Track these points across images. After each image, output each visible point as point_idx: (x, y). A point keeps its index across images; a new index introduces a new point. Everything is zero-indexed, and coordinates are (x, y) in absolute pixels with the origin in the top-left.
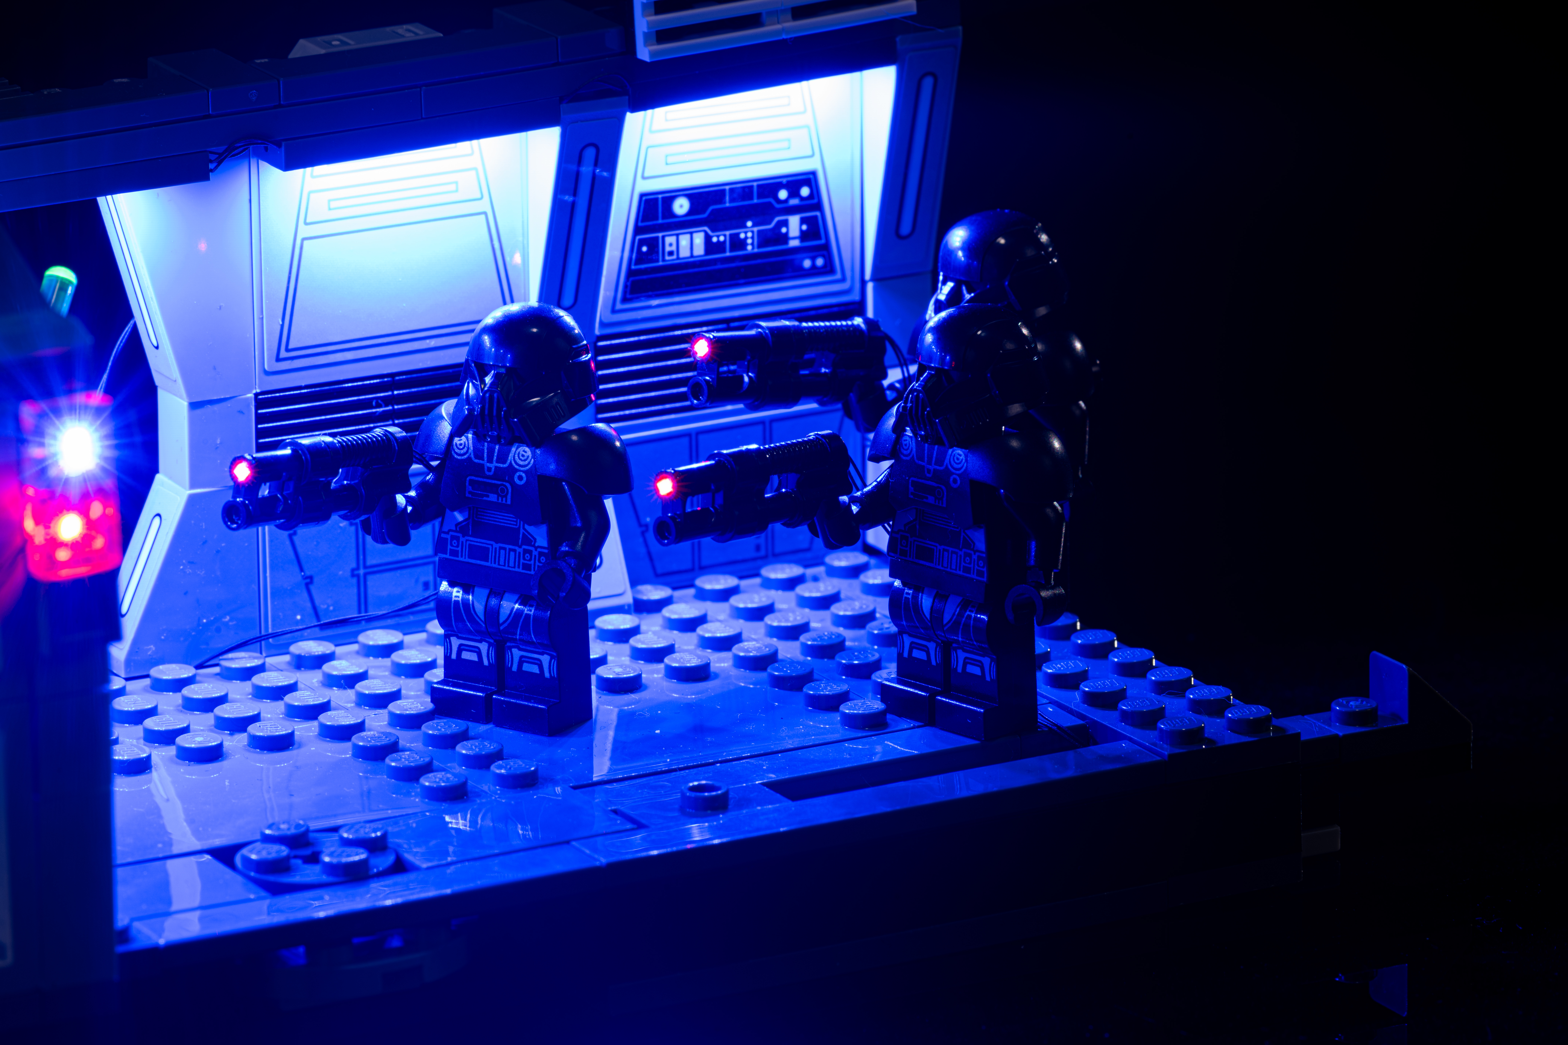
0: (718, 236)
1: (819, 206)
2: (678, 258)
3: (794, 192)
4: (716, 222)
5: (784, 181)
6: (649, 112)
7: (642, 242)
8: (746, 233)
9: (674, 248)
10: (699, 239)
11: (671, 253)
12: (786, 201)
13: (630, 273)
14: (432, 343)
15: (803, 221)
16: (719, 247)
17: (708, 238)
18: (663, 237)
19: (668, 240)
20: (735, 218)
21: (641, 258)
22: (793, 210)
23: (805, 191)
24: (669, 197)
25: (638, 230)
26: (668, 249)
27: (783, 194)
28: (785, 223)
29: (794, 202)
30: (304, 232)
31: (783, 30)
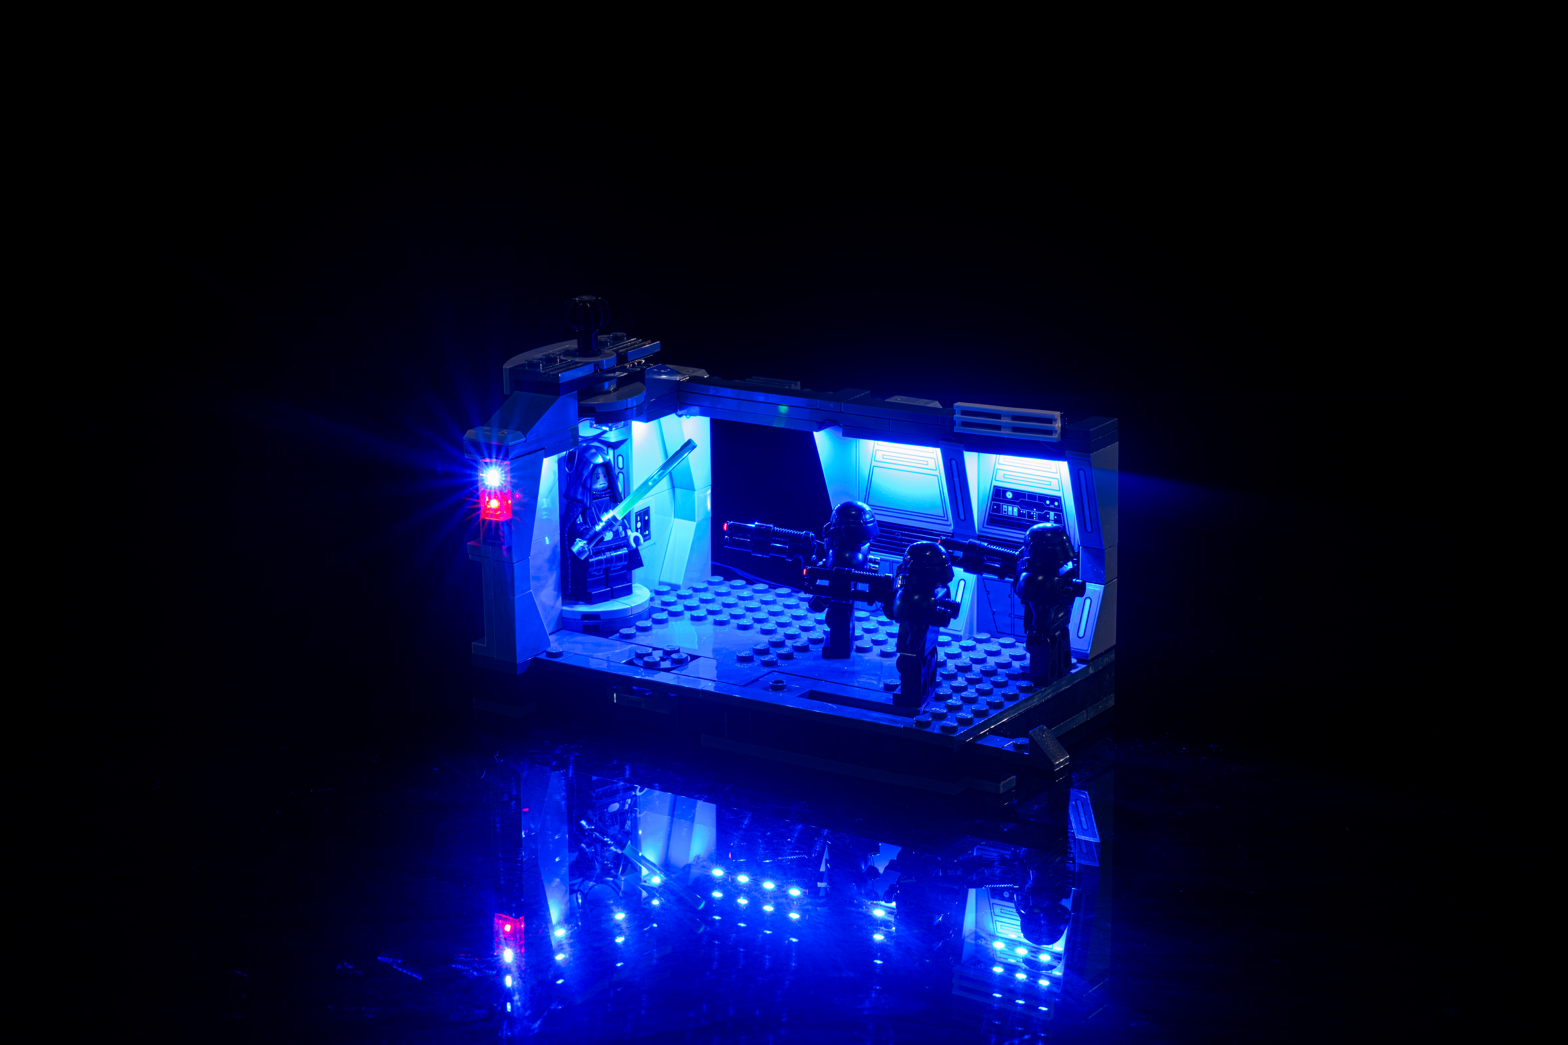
0: (1023, 511)
1: (1061, 511)
2: (1008, 514)
3: (1052, 502)
4: (1022, 505)
5: (1049, 497)
6: (998, 455)
7: (994, 504)
8: (1033, 513)
9: (1006, 510)
10: (1016, 510)
11: (1005, 512)
12: (1049, 505)
13: (990, 515)
14: (918, 518)
15: (1055, 515)
16: (1023, 515)
17: (1019, 511)
18: (1002, 505)
19: (1004, 506)
20: (1030, 506)
21: (994, 510)
22: (1052, 510)
23: (1056, 504)
24: (1005, 490)
25: (993, 499)
26: (1004, 510)
27: (1048, 502)
28: (1049, 514)
29: (1052, 506)
30: (874, 464)
31: (1006, 434)
